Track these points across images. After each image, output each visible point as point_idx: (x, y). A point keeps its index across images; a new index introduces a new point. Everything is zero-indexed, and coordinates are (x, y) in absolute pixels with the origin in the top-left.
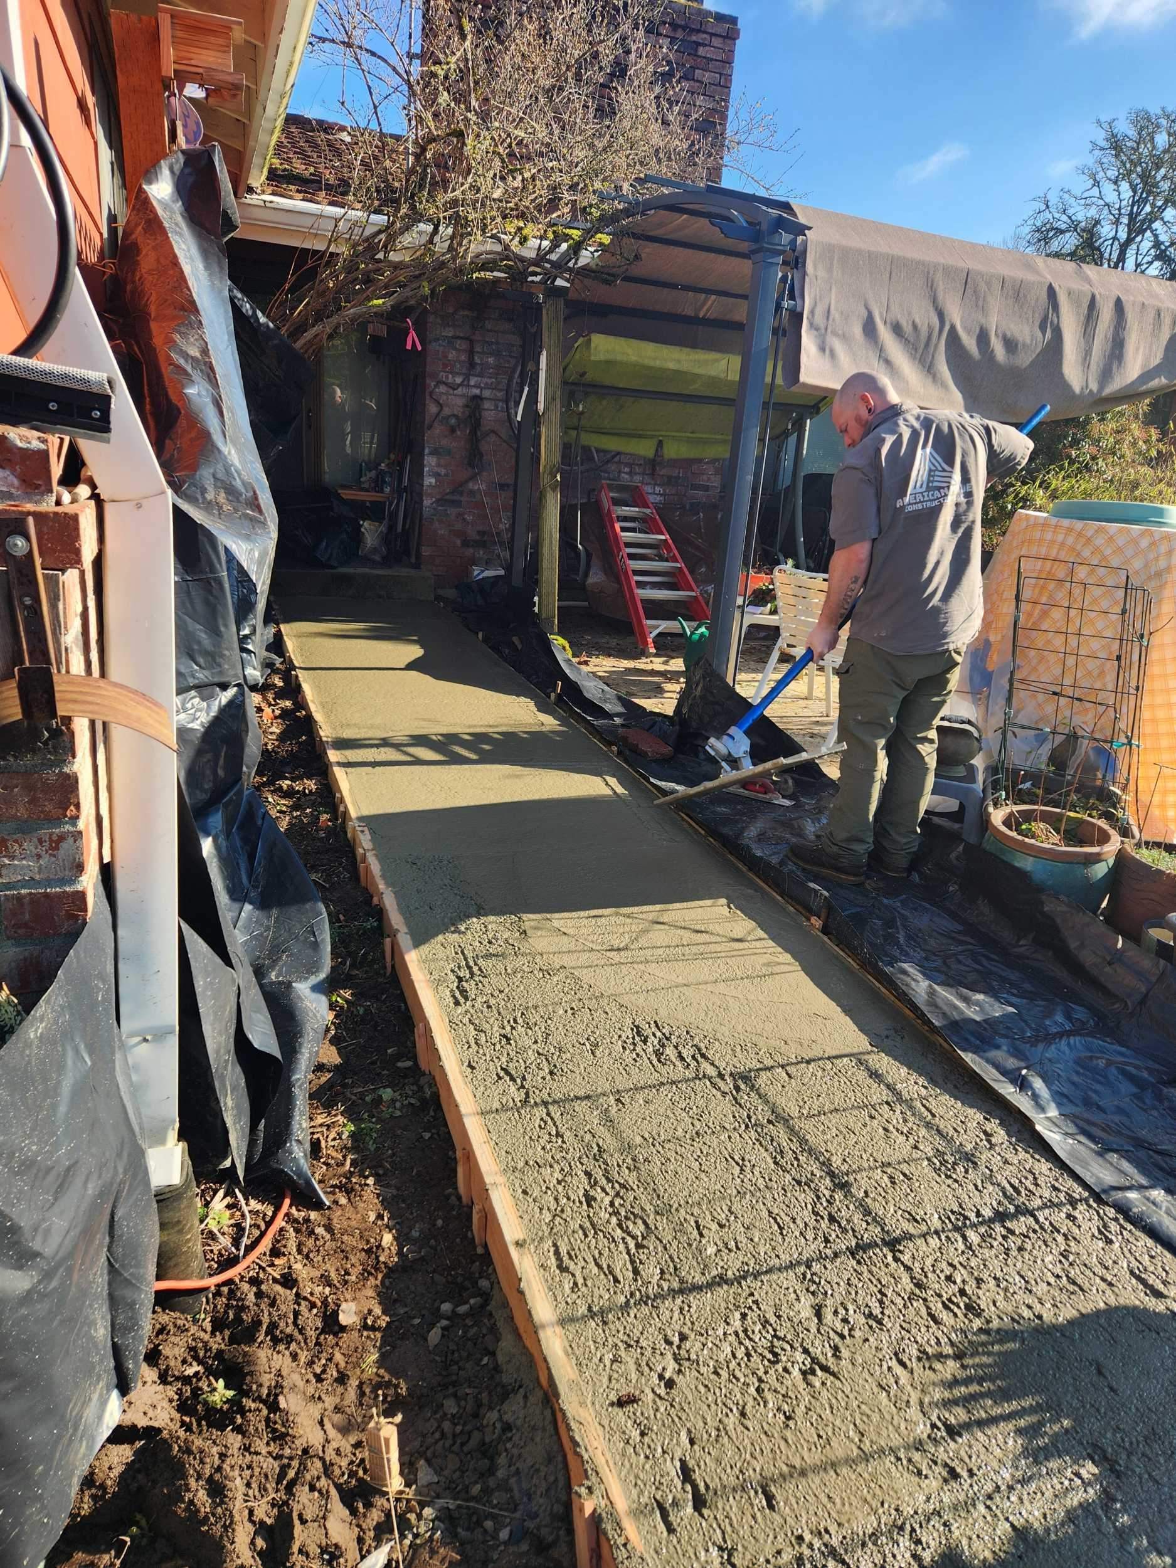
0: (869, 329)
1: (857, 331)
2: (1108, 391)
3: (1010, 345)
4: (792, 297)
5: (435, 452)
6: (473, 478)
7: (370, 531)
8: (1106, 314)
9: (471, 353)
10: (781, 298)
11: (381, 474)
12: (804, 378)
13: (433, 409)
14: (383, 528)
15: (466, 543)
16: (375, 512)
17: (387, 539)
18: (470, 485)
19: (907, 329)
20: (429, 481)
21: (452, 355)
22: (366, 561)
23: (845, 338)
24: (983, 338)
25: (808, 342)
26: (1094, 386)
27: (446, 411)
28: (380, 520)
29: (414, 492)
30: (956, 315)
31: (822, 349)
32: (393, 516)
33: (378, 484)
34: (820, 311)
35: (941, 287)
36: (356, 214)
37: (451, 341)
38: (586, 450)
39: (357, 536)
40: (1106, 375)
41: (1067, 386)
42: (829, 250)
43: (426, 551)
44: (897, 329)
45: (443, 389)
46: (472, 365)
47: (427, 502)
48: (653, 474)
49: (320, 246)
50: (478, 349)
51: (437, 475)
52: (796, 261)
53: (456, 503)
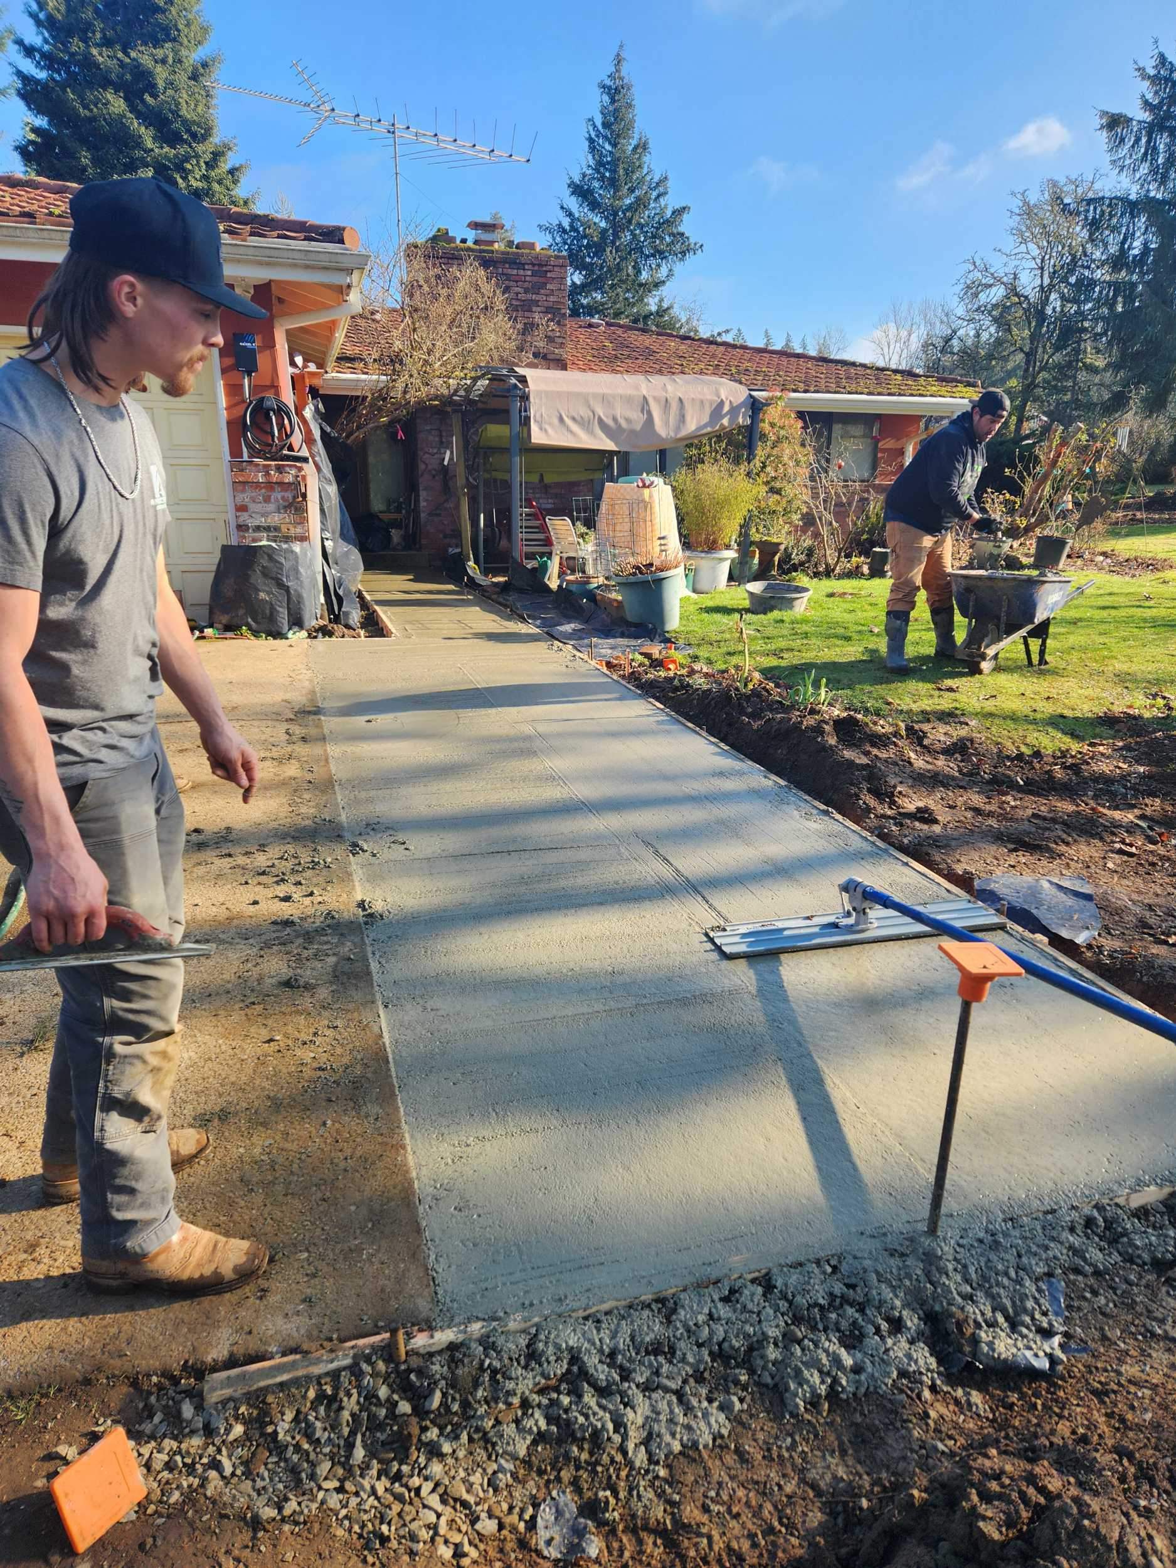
0: (561, 419)
1: (556, 421)
2: (679, 436)
3: (628, 420)
4: (525, 411)
5: (425, 489)
6: (447, 501)
7: (396, 535)
8: (674, 405)
9: (441, 436)
10: (520, 411)
11: (400, 504)
12: (533, 441)
13: (422, 467)
14: (402, 532)
15: (445, 537)
16: (396, 524)
17: (405, 538)
18: (445, 505)
19: (578, 418)
20: (423, 504)
21: (431, 438)
22: (394, 549)
23: (550, 424)
24: (615, 419)
25: (534, 427)
26: (672, 434)
27: (430, 467)
28: (401, 528)
29: (416, 511)
30: (600, 412)
31: (541, 429)
32: (407, 526)
33: (398, 510)
34: (538, 416)
35: (591, 403)
36: (375, 377)
37: (429, 431)
38: (495, 480)
39: (389, 538)
40: (678, 429)
41: (659, 436)
42: (539, 393)
43: (424, 542)
44: (574, 419)
45: (427, 456)
46: (441, 442)
47: (422, 515)
48: (546, 493)
49: (359, 394)
50: (444, 434)
51: (427, 500)
52: (525, 398)
53: (439, 515)
